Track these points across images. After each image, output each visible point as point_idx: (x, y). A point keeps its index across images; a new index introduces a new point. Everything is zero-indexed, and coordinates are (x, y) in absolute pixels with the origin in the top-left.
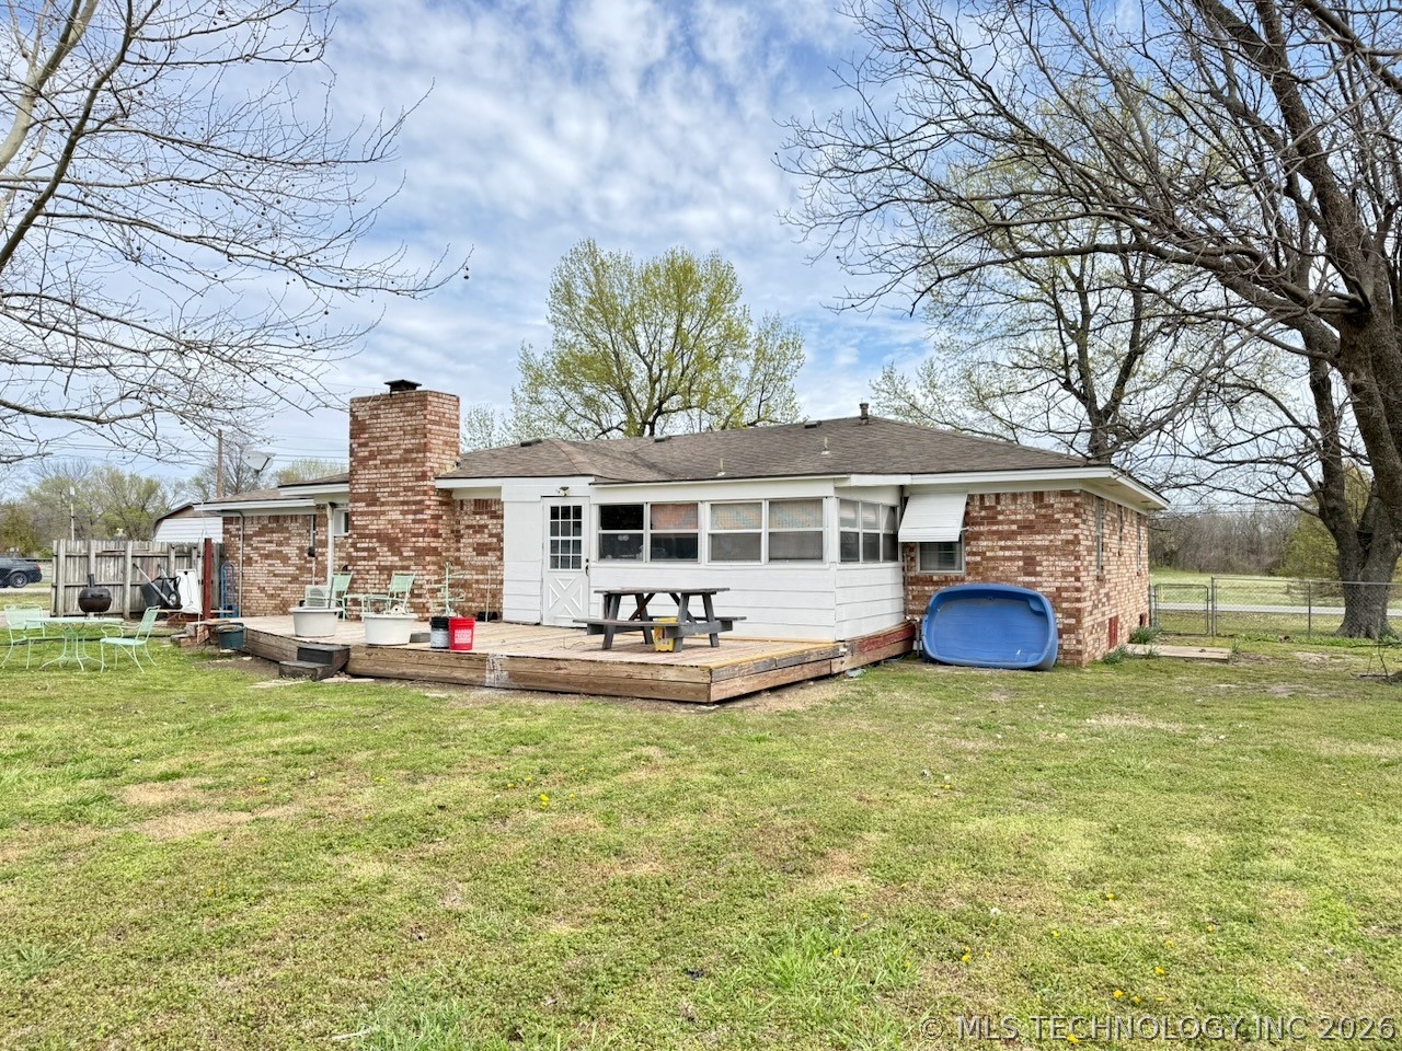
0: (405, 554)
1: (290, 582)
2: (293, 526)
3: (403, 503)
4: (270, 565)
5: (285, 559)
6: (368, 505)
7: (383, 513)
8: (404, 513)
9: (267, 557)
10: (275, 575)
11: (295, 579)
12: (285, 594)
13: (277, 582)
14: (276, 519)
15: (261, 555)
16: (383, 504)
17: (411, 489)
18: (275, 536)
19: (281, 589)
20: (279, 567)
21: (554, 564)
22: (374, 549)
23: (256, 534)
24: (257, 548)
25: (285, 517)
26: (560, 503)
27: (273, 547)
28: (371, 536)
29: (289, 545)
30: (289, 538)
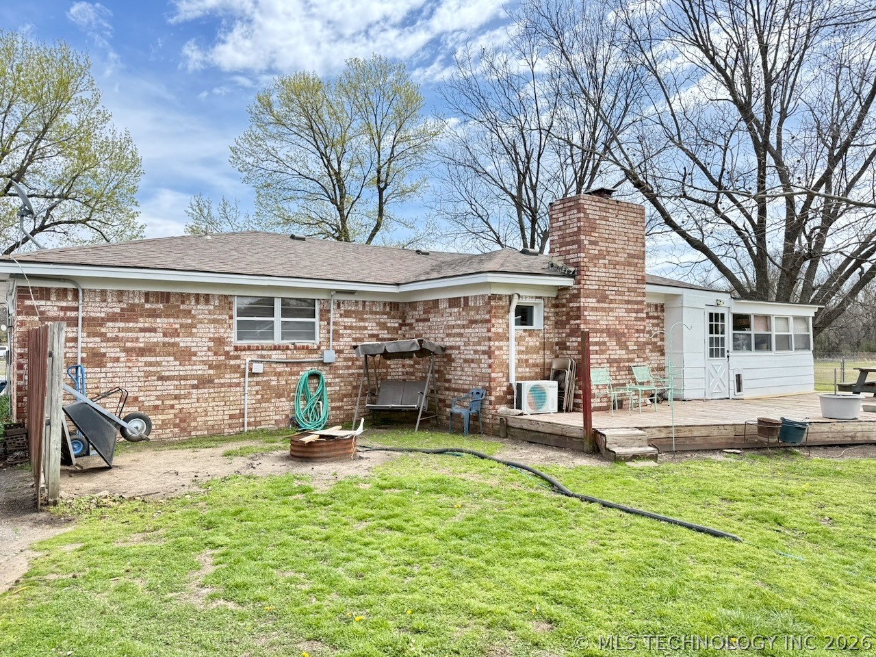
0: (630, 348)
1: (194, 387)
2: (200, 310)
3: (628, 302)
4: (150, 364)
5: (185, 356)
6: (598, 302)
7: (611, 310)
8: (628, 311)
9: (142, 352)
10: (161, 378)
11: (204, 382)
12: (185, 404)
13: (169, 387)
14: (165, 297)
15: (128, 351)
16: (611, 302)
17: (634, 290)
18: (161, 322)
19: (176, 397)
20: (170, 366)
21: (711, 355)
22: (604, 343)
23: (112, 318)
24: (116, 339)
25: (183, 298)
26: (714, 311)
27: (157, 338)
28: (602, 331)
29: (191, 335)
30: (192, 326)
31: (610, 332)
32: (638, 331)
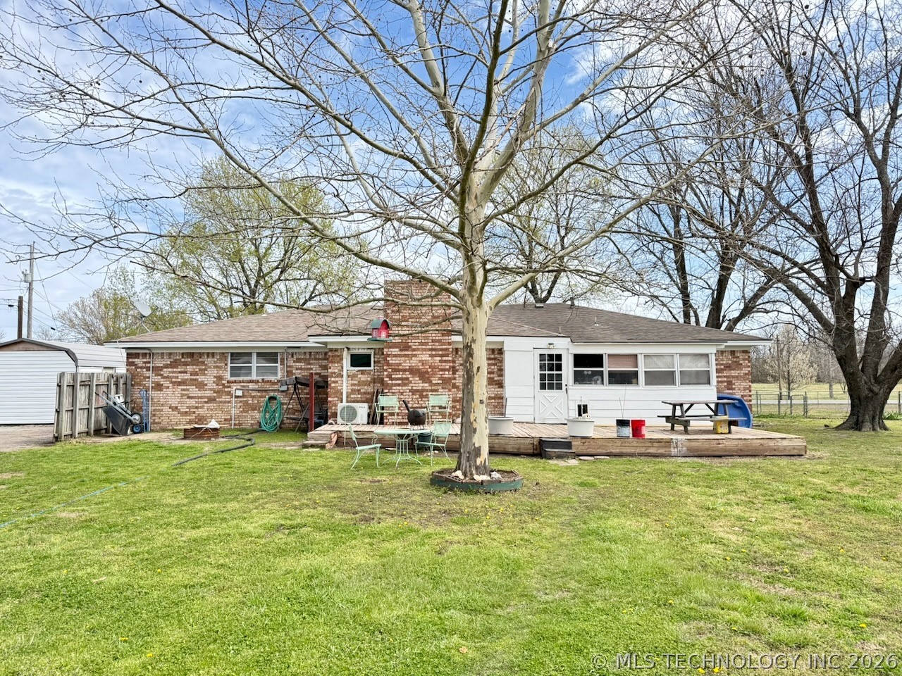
0: (434, 382)
1: (206, 402)
2: (209, 361)
3: (431, 350)
4: (183, 390)
5: (201, 386)
6: (401, 350)
8: (431, 356)
9: (180, 384)
10: (189, 397)
11: (211, 400)
12: (201, 411)
13: (193, 402)
14: (191, 355)
15: (172, 382)
16: (414, 350)
18: (189, 368)
19: (197, 408)
20: (194, 391)
21: (543, 387)
22: (407, 379)
23: (166, 366)
24: (168, 377)
25: (201, 355)
26: (547, 352)
27: (187, 376)
28: (405, 370)
29: (205, 375)
30: (205, 370)
31: (412, 371)
32: (442, 370)
